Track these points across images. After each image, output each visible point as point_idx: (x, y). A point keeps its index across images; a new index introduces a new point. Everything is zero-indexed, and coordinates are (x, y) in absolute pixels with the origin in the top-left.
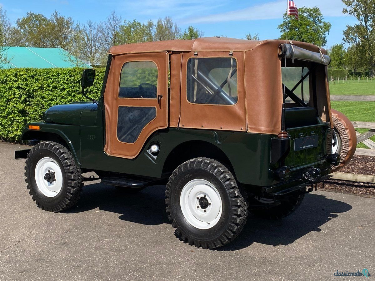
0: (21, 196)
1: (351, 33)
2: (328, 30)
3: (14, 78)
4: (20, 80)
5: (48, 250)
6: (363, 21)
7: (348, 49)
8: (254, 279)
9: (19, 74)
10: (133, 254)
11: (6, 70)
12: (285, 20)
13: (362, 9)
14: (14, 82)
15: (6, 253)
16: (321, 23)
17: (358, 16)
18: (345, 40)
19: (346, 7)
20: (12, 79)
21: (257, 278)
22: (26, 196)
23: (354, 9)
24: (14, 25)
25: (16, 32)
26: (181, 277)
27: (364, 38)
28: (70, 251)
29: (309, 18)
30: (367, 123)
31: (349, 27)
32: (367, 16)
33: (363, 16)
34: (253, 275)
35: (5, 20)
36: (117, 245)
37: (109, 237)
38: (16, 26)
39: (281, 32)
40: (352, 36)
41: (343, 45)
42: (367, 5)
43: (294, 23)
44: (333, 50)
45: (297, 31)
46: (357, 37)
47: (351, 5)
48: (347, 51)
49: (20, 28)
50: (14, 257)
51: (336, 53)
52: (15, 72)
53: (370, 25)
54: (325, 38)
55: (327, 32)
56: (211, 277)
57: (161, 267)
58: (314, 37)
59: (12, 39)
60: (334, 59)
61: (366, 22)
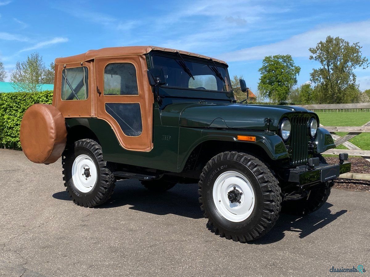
0: (47, 190)
1: (317, 75)
2: (298, 72)
3: (45, 98)
4: (50, 100)
5: (69, 231)
6: (326, 65)
7: (314, 88)
8: (261, 253)
9: (49, 95)
10: (147, 233)
11: (39, 93)
12: (264, 65)
13: (325, 56)
14: (45, 102)
15: (31, 233)
16: (292, 66)
17: (322, 62)
18: (312, 81)
19: (312, 54)
20: (44, 99)
21: (264, 252)
22: (52, 189)
23: (318, 56)
24: (49, 68)
25: (50, 73)
26: (193, 252)
27: (327, 79)
28: (89, 231)
29: (283, 63)
30: (346, 128)
31: (315, 70)
32: (328, 62)
33: (325, 61)
34: (260, 250)
35: (41, 64)
36: (132, 226)
37: (125, 220)
38: (50, 69)
39: (261, 74)
40: (317, 77)
41: (311, 84)
42: (328, 53)
43: (271, 67)
44: (302, 88)
45: (274, 73)
46: (321, 78)
47: (316, 53)
48: (313, 89)
49: (53, 70)
50: (37, 236)
51: (305, 91)
52: (46, 94)
53: (331, 69)
54: (296, 78)
55: (298, 74)
56: (220, 252)
57: (174, 244)
58: (287, 78)
59: (46, 79)
60: (304, 95)
61: (328, 67)
